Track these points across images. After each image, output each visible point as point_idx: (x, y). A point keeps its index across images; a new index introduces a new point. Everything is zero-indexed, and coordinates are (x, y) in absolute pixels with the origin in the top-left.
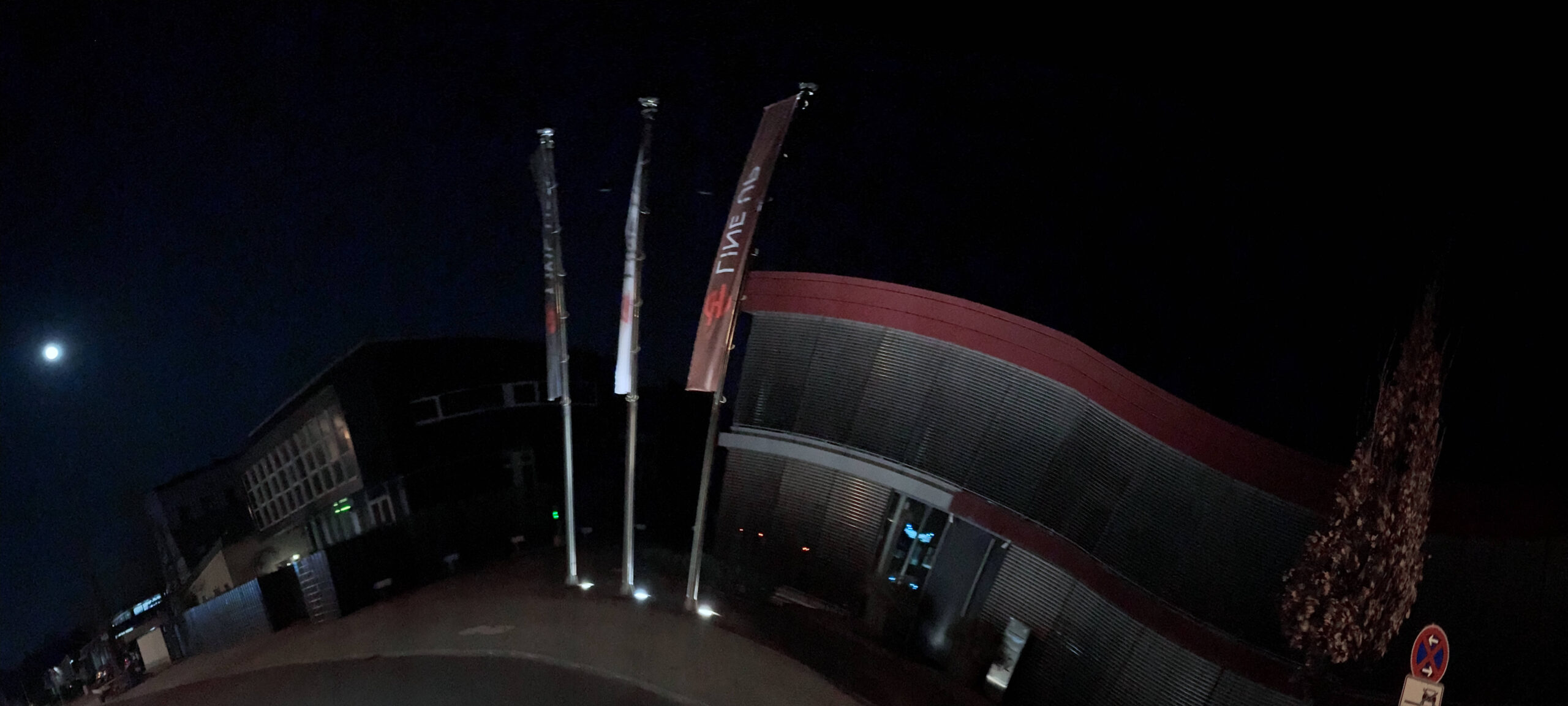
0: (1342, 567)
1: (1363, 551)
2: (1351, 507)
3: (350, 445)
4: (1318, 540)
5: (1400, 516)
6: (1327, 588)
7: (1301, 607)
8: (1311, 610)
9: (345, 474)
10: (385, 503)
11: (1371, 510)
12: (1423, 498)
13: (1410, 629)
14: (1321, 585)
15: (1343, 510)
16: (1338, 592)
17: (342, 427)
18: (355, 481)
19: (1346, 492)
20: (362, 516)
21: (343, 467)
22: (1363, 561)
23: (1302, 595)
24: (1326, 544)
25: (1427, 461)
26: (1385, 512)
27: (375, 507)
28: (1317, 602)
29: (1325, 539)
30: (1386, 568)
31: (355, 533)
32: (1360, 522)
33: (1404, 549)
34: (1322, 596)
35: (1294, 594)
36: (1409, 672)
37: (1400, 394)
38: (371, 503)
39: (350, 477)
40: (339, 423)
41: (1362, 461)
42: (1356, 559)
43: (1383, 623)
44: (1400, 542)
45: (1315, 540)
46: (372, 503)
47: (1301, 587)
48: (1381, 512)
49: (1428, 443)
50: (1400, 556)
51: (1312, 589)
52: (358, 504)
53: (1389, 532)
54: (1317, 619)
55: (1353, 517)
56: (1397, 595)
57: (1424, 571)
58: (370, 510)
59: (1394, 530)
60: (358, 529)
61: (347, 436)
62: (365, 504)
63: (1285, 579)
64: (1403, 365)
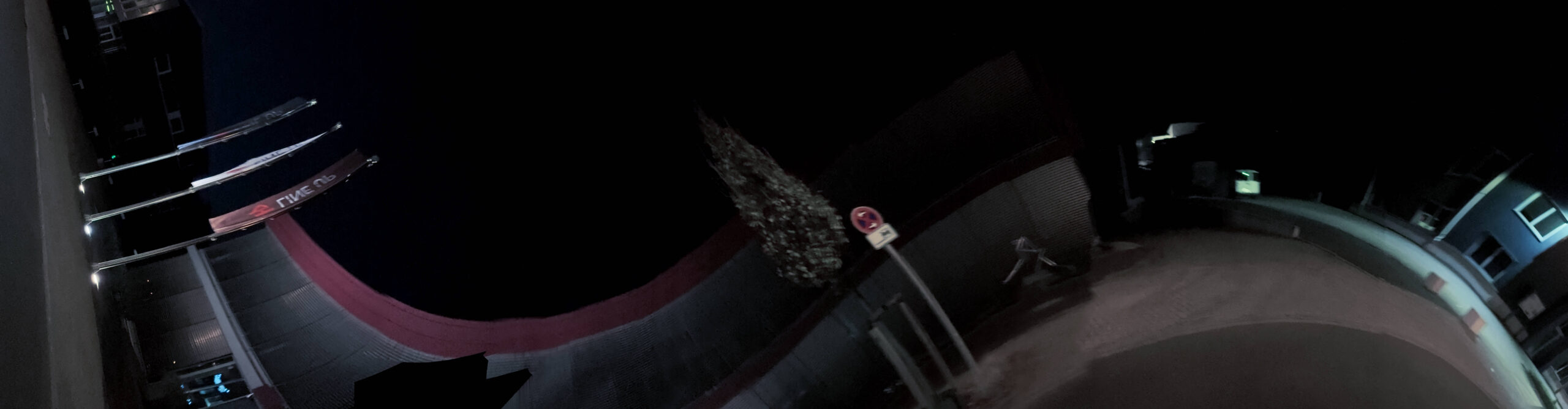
0: (790, 241)
1: (789, 225)
2: (760, 220)
3: (145, 15)
4: (769, 248)
5: (785, 197)
6: (797, 255)
7: (800, 272)
8: (804, 269)
9: (129, 9)
10: (110, 36)
11: (768, 210)
12: (787, 178)
13: (846, 221)
14: (794, 257)
15: (759, 226)
16: (801, 249)
17: (155, 9)
18: (124, 16)
19: (751, 218)
20: (102, 19)
21: (132, 9)
22: (793, 228)
23: (793, 269)
24: (773, 244)
25: (770, 166)
26: (777, 204)
27: (108, 30)
28: (802, 263)
29: (770, 244)
30: (805, 218)
31: (94, 13)
32: (771, 220)
33: (803, 203)
34: (800, 258)
35: (791, 274)
36: (865, 235)
37: (726, 161)
38: (110, 26)
39: (126, 13)
40: (158, 8)
41: (741, 202)
42: (789, 231)
43: (832, 234)
44: (798, 203)
45: (768, 249)
46: (111, 28)
47: (789, 268)
48: (774, 205)
49: (762, 161)
50: (805, 208)
51: (793, 263)
52: (112, 17)
53: (789, 207)
54: (810, 267)
55: (767, 223)
56: (824, 219)
57: (826, 198)
58: (107, 26)
59: (789, 203)
60: (96, 16)
61: (150, 13)
62: (110, 22)
63: (781, 275)
64: (714, 149)
